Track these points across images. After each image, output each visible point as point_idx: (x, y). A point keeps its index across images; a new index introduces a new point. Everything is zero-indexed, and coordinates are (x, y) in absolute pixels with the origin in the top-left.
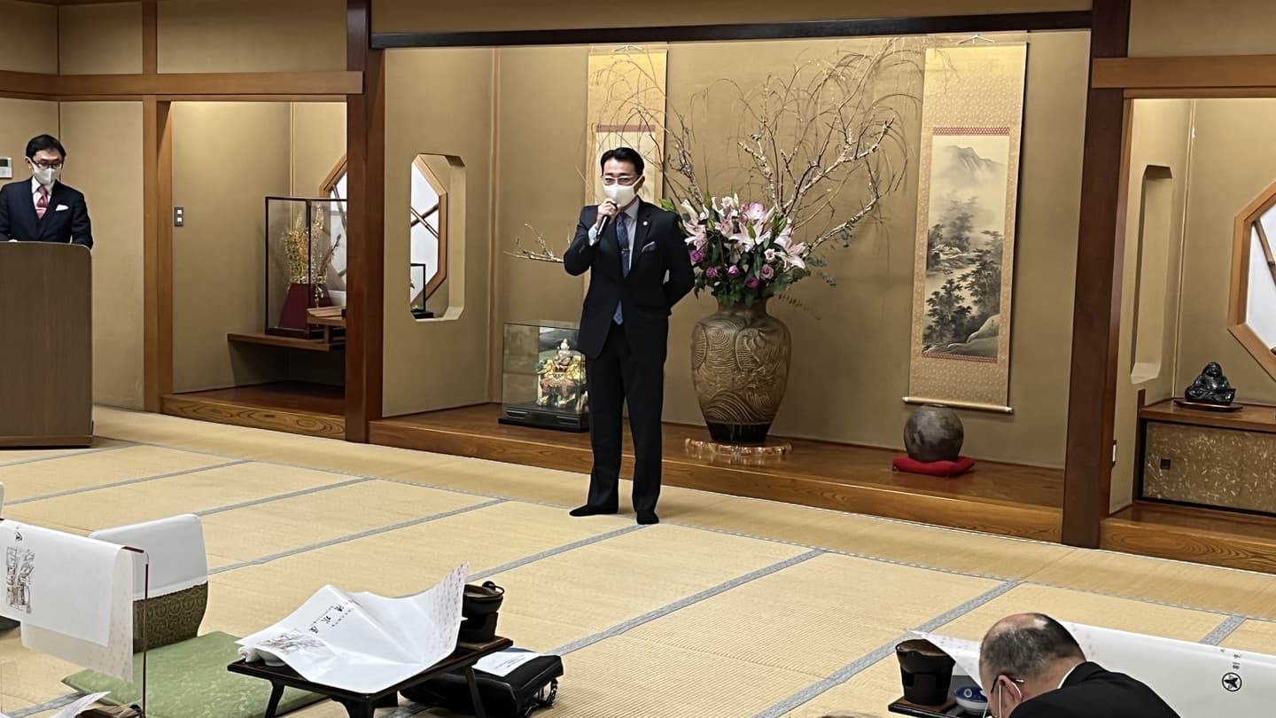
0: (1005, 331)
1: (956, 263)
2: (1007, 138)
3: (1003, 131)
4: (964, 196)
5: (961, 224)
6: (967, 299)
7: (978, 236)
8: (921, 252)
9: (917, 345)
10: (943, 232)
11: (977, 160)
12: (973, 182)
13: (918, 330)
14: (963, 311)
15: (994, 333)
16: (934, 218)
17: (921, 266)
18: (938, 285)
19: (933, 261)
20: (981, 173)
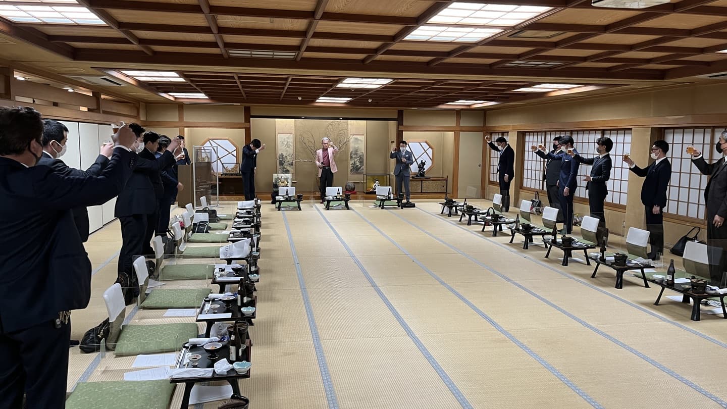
0: (365, 169)
1: (356, 158)
2: (363, 136)
3: (363, 135)
4: (356, 146)
5: (356, 151)
6: (358, 164)
7: (359, 152)
8: (349, 156)
9: (349, 173)
10: (353, 152)
11: (359, 140)
12: (358, 144)
13: (349, 170)
14: (357, 166)
15: (363, 169)
16: (351, 150)
17: (349, 158)
18: (353, 162)
19: (351, 157)
20: (359, 142)
